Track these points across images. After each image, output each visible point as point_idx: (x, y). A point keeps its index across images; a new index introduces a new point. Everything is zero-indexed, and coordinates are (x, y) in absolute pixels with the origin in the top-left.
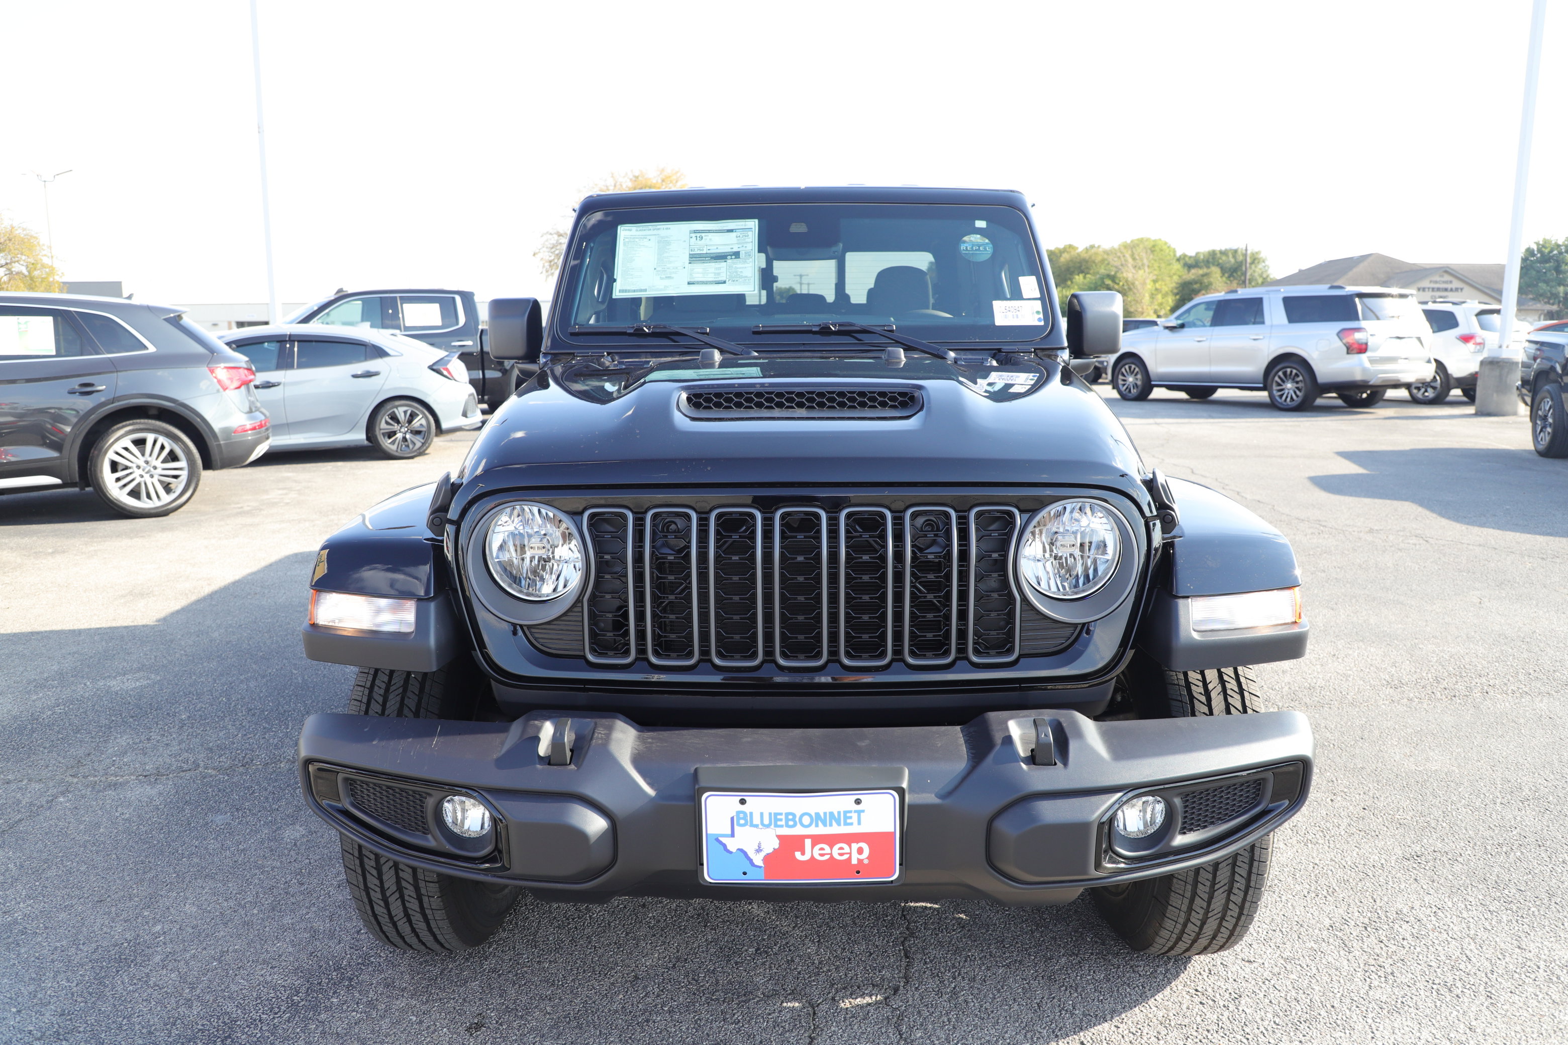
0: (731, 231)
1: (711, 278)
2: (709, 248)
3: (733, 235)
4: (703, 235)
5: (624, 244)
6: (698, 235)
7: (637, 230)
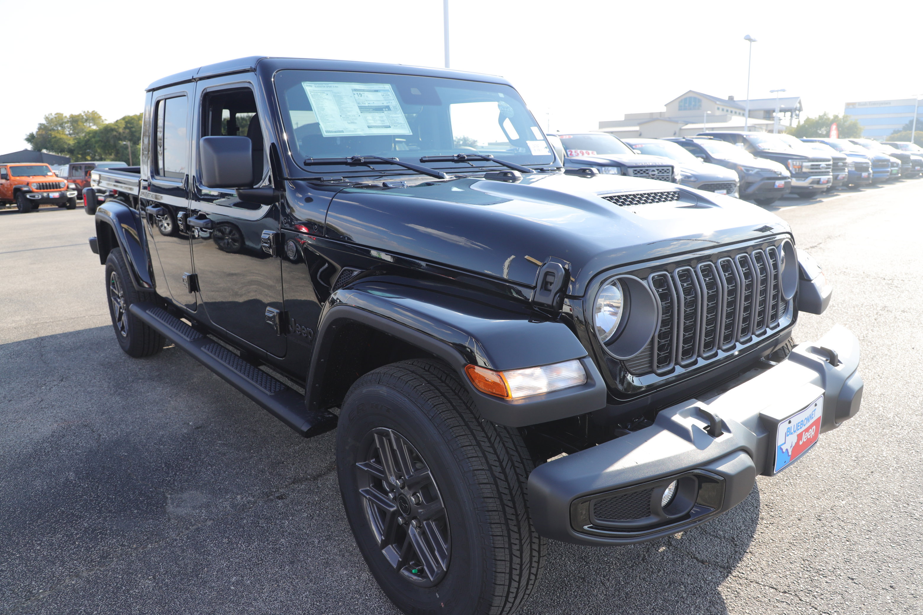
0: (376, 91)
1: (379, 123)
2: (368, 102)
3: (379, 94)
4: (361, 92)
5: (313, 97)
6: (358, 93)
7: (316, 87)
